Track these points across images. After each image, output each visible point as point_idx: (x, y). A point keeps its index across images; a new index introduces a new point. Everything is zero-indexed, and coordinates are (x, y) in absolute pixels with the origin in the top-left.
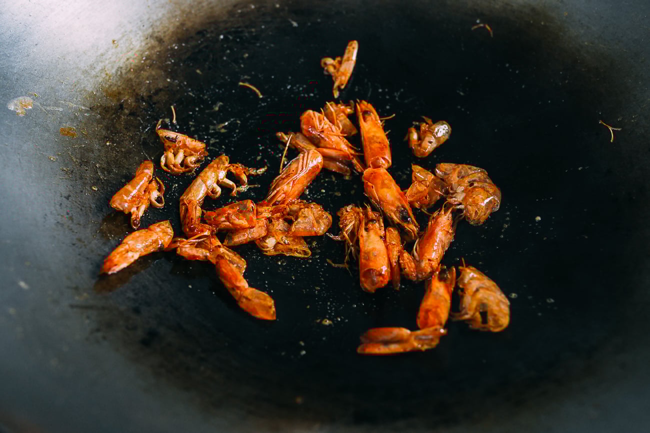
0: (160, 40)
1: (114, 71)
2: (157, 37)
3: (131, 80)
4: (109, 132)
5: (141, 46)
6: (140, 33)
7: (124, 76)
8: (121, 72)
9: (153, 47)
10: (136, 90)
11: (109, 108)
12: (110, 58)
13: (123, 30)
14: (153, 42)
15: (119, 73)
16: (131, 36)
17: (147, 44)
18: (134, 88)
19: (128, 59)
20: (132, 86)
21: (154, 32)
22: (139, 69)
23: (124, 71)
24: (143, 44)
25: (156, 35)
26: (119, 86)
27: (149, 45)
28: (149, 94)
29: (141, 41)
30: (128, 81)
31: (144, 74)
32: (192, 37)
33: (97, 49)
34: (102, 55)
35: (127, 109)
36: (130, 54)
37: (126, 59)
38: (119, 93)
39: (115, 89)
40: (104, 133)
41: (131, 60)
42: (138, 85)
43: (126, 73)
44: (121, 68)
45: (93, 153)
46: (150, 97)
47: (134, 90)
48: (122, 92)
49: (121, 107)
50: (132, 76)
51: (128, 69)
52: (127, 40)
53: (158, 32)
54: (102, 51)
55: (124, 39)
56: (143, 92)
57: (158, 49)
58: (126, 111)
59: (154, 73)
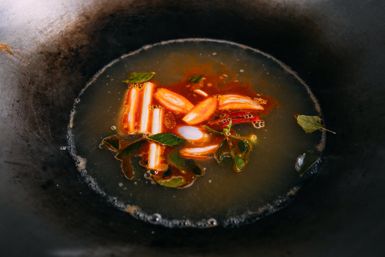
0: (88, 18)
1: (58, 33)
2: (86, 16)
3: (67, 38)
4: (50, 67)
5: (76, 20)
6: (77, 12)
7: (64, 36)
8: (62, 34)
9: (83, 21)
11: (52, 53)
12: (57, 25)
13: (66, 10)
14: (83, 18)
15: (61, 34)
16: (71, 14)
17: (80, 19)
18: (69, 43)
19: (67, 27)
20: (68, 42)
22: (73, 33)
23: (64, 33)
24: (78, 19)
25: (85, 14)
26: (60, 42)
27: (81, 20)
28: (77, 48)
29: (77, 17)
30: (65, 39)
31: (76, 36)
32: (107, 18)
33: (50, 19)
34: (52, 23)
35: (63, 55)
36: (69, 24)
38: (59, 46)
39: (57, 43)
40: (47, 67)
41: (69, 28)
42: (71, 42)
43: (65, 35)
44: (63, 31)
45: (38, 78)
46: (77, 49)
47: (69, 45)
48: (61, 45)
49: (59, 54)
50: (68, 37)
51: (66, 33)
52: (68, 16)
53: (87, 13)
54: (52, 21)
55: (67, 15)
56: (74, 46)
57: (86, 22)
58: (62, 56)
59: (81, 36)
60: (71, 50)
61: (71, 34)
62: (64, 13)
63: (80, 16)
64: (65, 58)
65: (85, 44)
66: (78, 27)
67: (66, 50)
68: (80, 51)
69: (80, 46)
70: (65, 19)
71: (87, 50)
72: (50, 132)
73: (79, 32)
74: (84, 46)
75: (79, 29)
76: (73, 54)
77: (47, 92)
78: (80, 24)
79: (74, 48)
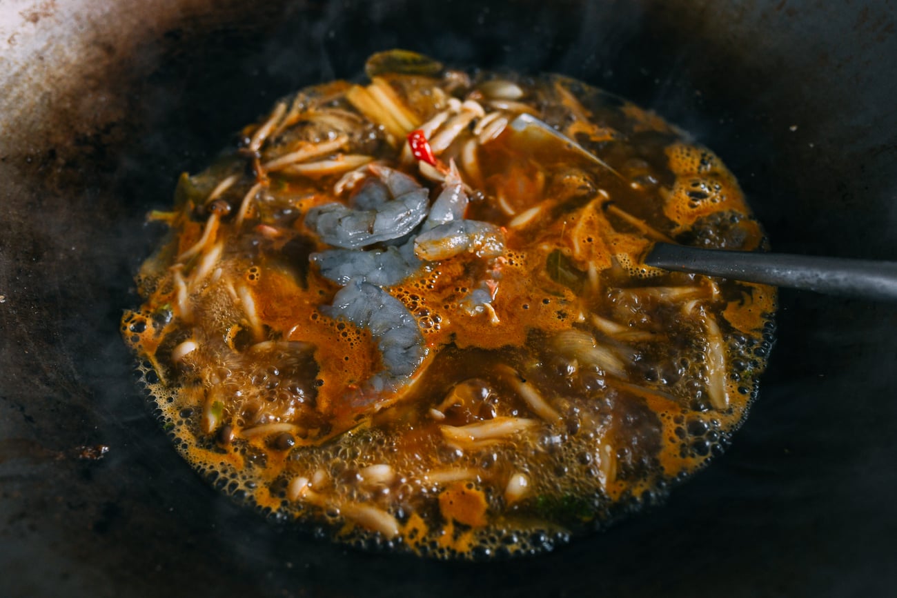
60: (81, 141)
62: (44, 44)
63: (87, 46)
64: (71, 164)
65: (115, 120)
66: (87, 77)
67: (68, 144)
69: (102, 127)
71: (124, 134)
73: (94, 89)
74: (113, 125)
75: (91, 83)
76: (89, 149)
78: (91, 69)
79: (89, 134)
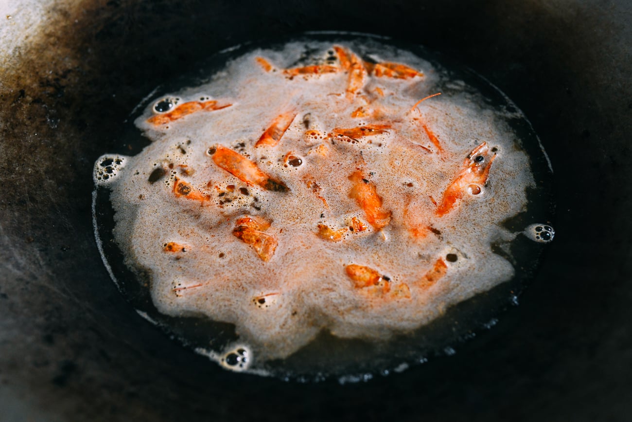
0: (65, 14)
1: (10, 51)
2: (61, 10)
3: (32, 61)
4: (8, 124)
5: (42, 21)
6: (40, 6)
7: (23, 57)
8: (20, 53)
9: (56, 22)
10: (39, 73)
11: (6, 95)
12: (5, 37)
13: (18, 3)
14: (56, 16)
15: (17, 54)
16: (30, 10)
17: (49, 18)
18: (37, 70)
19: (27, 37)
20: (34, 68)
21: (56, 5)
22: (40, 49)
23: (23, 52)
24: (45, 18)
25: (59, 7)
26: (19, 69)
27: (52, 19)
28: (56, 77)
29: (42, 16)
30: (28, 62)
31: (49, 54)
32: (103, 9)
35: (30, 95)
36: (29, 31)
37: (24, 36)
38: (19, 78)
39: (13, 73)
41: (31, 39)
42: (42, 66)
43: (26, 54)
44: (20, 48)
46: (57, 80)
47: (37, 73)
48: (23, 76)
49: (22, 93)
50: (33, 57)
51: (28, 49)
52: (24, 15)
53: (63, 4)
55: (21, 14)
56: (49, 74)
57: (63, 24)
58: (29, 99)
59: (59, 52)
60: (44, 83)
61: (38, 51)
62: (15, 10)
63: (49, 12)
64: (36, 101)
65: (70, 68)
66: (49, 35)
67: (35, 85)
68: (64, 82)
69: (61, 72)
70: (20, 21)
71: (77, 78)
72: (40, 258)
73: (54, 45)
74: (69, 71)
75: (52, 39)
76: (50, 90)
77: (13, 176)
78: (51, 29)
79: (50, 77)
